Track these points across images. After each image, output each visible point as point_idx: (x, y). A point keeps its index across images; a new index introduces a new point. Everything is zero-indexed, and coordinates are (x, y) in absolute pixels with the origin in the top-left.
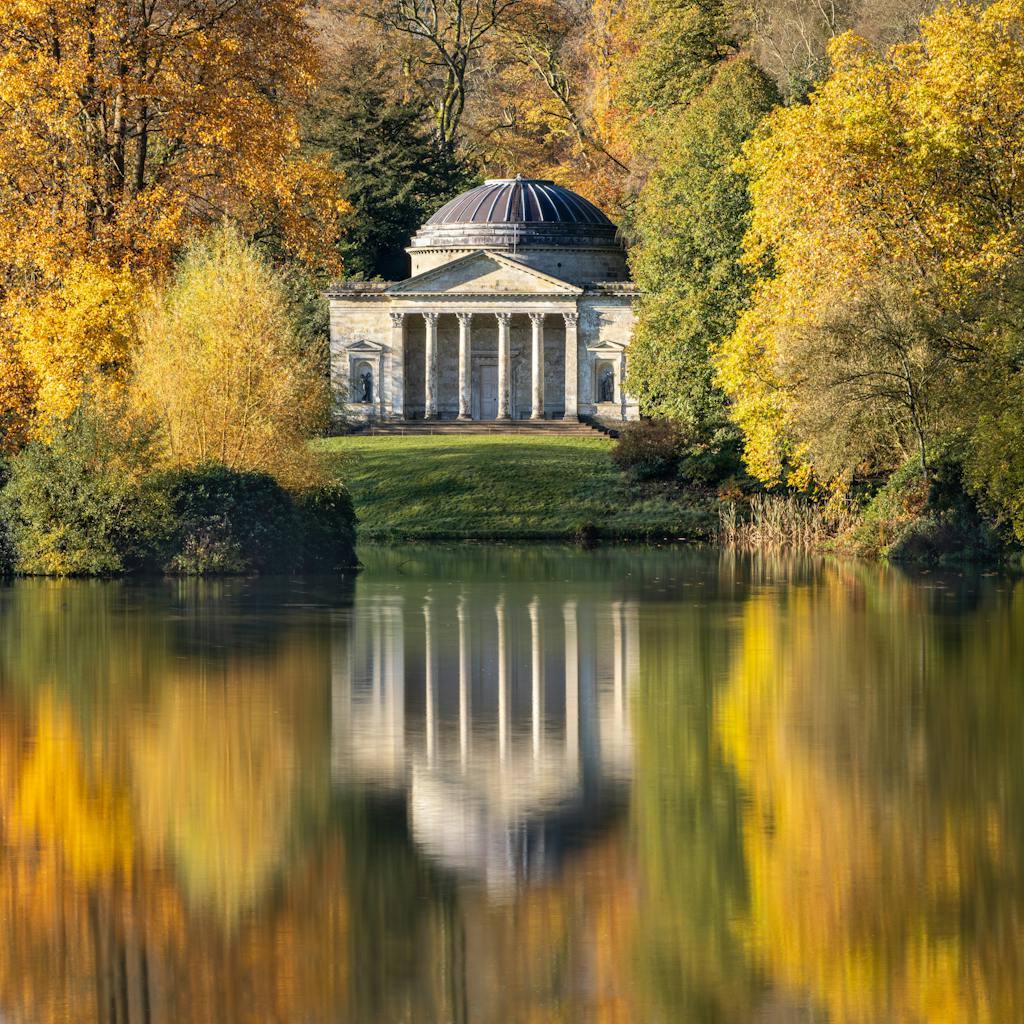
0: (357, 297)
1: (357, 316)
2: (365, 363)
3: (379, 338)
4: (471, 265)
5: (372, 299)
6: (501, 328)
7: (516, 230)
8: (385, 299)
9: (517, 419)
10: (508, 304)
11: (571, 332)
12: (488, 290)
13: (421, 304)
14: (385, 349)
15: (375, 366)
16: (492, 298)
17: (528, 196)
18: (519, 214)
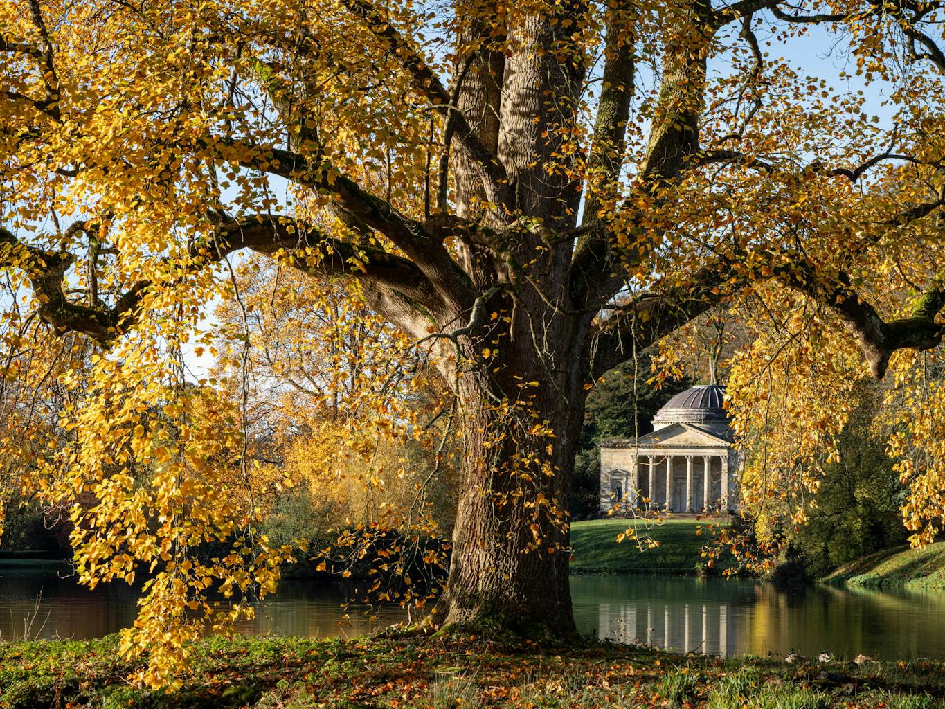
0: (614, 447)
1: (615, 456)
2: (618, 482)
3: (626, 468)
4: (674, 429)
5: (622, 447)
6: (689, 463)
7: (703, 412)
8: (629, 448)
9: (697, 510)
10: (691, 450)
11: (725, 466)
12: (682, 443)
13: (646, 450)
14: (628, 474)
15: (623, 481)
16: (684, 447)
17: (713, 394)
18: (707, 403)
